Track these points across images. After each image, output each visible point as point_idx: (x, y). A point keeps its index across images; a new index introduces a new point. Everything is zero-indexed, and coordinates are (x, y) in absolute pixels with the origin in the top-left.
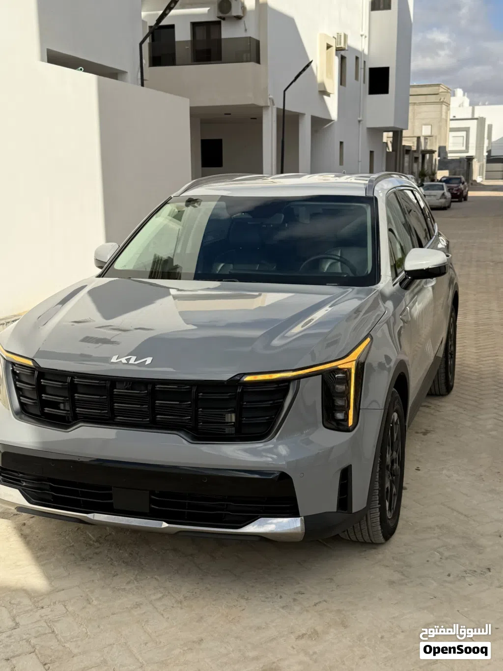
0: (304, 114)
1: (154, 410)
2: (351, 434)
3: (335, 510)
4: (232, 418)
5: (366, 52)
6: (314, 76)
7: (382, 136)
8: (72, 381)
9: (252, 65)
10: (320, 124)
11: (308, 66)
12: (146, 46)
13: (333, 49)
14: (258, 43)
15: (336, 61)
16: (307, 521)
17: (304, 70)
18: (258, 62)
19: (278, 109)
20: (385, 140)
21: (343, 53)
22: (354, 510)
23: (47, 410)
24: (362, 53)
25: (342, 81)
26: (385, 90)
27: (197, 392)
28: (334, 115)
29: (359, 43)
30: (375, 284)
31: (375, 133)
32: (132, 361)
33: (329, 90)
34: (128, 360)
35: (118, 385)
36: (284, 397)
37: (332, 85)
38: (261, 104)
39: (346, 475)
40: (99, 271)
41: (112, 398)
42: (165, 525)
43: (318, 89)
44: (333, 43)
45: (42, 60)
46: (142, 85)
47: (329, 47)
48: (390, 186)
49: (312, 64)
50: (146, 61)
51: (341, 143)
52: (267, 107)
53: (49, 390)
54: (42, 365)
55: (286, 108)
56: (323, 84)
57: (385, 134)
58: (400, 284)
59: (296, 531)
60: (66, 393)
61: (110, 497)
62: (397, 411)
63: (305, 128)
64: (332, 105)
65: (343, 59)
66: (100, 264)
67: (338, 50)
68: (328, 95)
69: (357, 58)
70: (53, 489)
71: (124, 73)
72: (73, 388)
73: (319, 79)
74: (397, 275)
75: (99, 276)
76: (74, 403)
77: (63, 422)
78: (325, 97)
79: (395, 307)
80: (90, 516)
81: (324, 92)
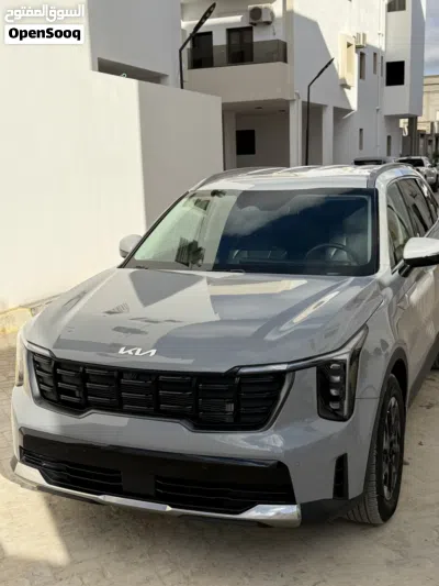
0: (326, 106)
1: (158, 400)
2: (346, 424)
3: (331, 497)
4: (230, 407)
5: (383, 49)
6: (335, 72)
7: (399, 122)
8: (84, 371)
9: (279, 64)
10: (341, 113)
11: (330, 63)
12: (185, 52)
13: (353, 48)
14: (285, 44)
15: (356, 58)
16: (304, 507)
17: (326, 66)
18: (285, 61)
19: (303, 102)
20: (401, 126)
21: (362, 50)
22: (350, 498)
23: (63, 397)
24: (380, 50)
25: (361, 75)
26: (401, 82)
27: (198, 383)
28: (354, 105)
29: (376, 41)
30: (373, 273)
31: (393, 120)
32: (137, 353)
33: (348, 83)
34: (134, 352)
35: (125, 375)
36: (280, 388)
37: (352, 78)
38: (289, 98)
39: (341, 463)
40: (123, 260)
41: (120, 388)
42: (169, 508)
43: (339, 83)
44: (352, 42)
45: (93, 69)
46: (182, 87)
47: (349, 45)
48: (394, 176)
49: (334, 62)
50: (185, 65)
51: (361, 130)
52: (294, 100)
53: (64, 379)
54: (58, 356)
55: (311, 101)
56: (344, 80)
57: (402, 121)
58: (400, 272)
59: (293, 518)
60: (78, 382)
61: (119, 480)
62: (394, 396)
63: (328, 118)
64: (352, 96)
65: (362, 56)
66: (123, 253)
67: (358, 47)
68: (349, 88)
69: (375, 54)
70: (68, 470)
71: (166, 76)
72: (84, 377)
73: (340, 75)
74: (397, 263)
75: (121, 267)
76: (86, 392)
77: (77, 408)
78: (346, 90)
79: (395, 294)
80: (101, 497)
81: (345, 86)
